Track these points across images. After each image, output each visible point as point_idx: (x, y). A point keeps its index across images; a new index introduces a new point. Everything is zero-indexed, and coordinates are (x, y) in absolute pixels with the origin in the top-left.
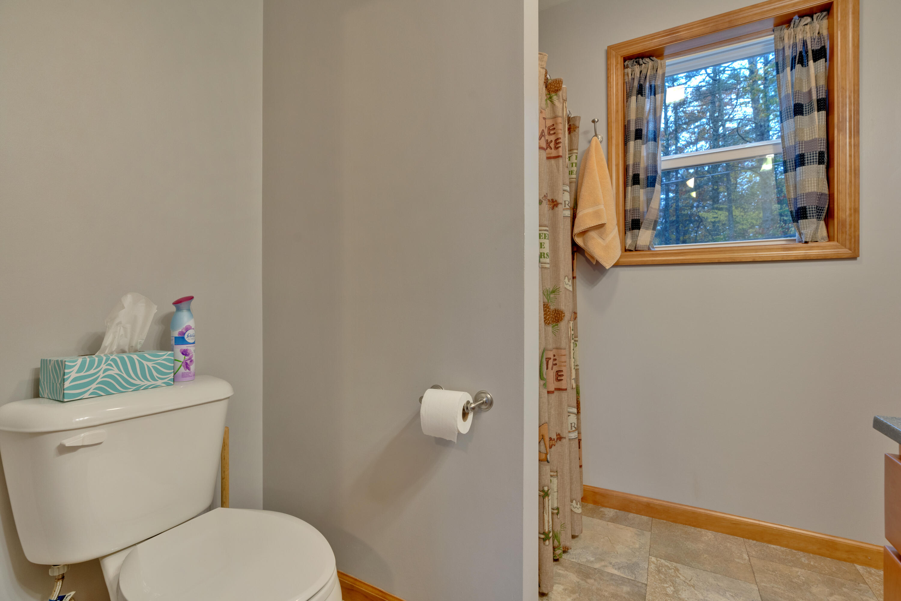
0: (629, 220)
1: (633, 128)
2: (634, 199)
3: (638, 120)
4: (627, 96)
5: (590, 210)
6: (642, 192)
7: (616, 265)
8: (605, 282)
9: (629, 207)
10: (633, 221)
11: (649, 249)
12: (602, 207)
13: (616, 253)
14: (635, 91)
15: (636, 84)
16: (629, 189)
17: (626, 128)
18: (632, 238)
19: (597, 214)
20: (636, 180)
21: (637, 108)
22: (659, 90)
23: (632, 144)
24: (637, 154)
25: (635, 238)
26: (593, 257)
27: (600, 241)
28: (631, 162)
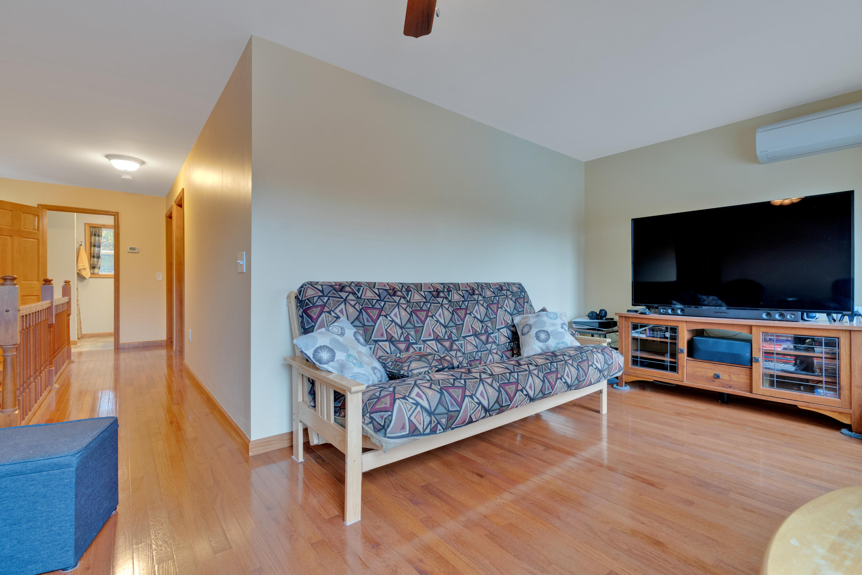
0: (92, 266)
1: (93, 244)
2: (93, 261)
3: (94, 242)
4: (91, 235)
5: (81, 265)
6: (96, 260)
7: (90, 277)
8: (85, 281)
9: (92, 263)
10: (93, 267)
11: (98, 274)
12: (85, 264)
13: (89, 275)
14: (93, 235)
15: (94, 233)
16: (92, 259)
17: (91, 243)
18: (93, 271)
19: (84, 266)
20: (94, 257)
21: (94, 239)
22: (100, 236)
23: (92, 248)
24: (94, 250)
25: (94, 271)
26: (82, 276)
27: (85, 272)
28: (92, 252)
